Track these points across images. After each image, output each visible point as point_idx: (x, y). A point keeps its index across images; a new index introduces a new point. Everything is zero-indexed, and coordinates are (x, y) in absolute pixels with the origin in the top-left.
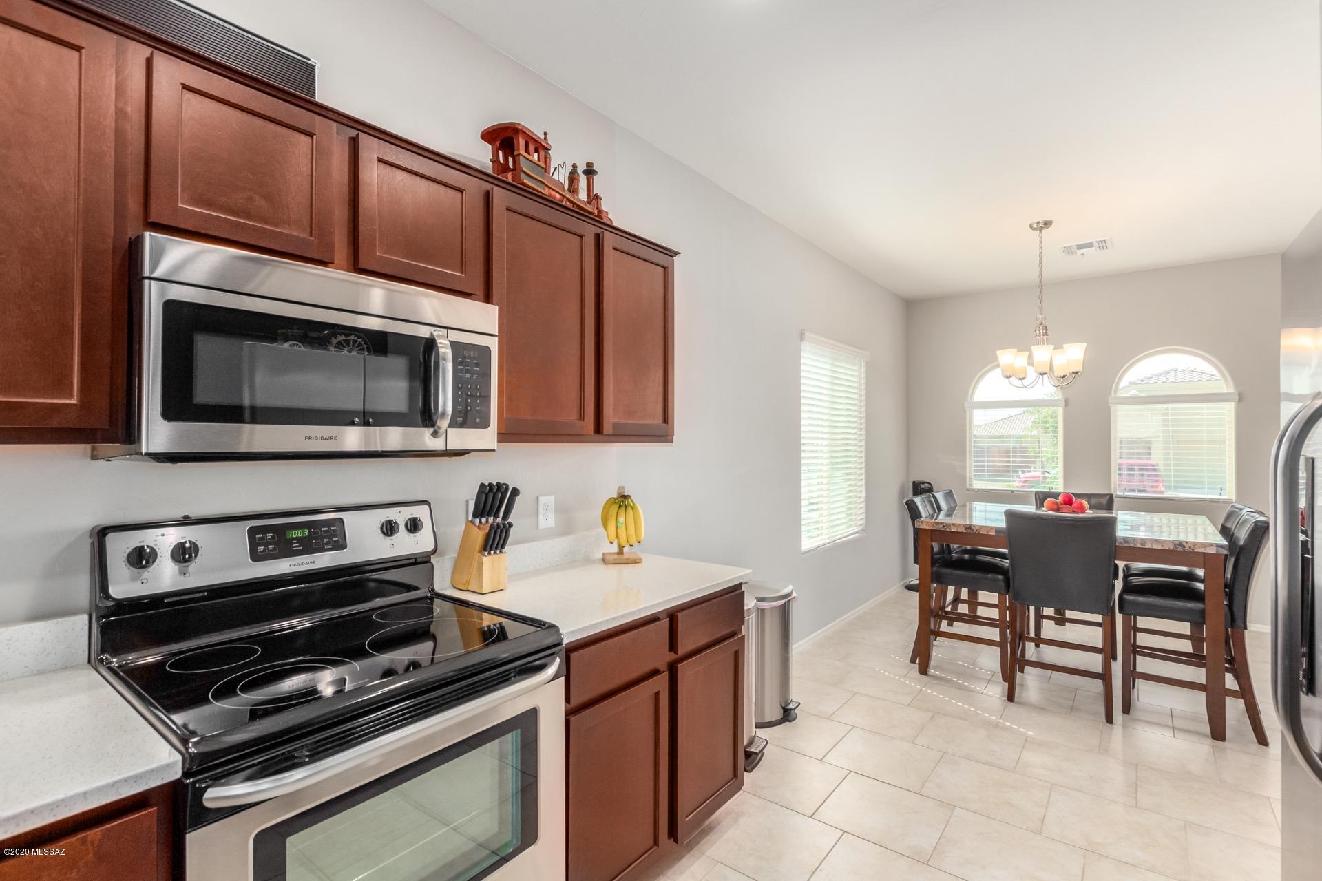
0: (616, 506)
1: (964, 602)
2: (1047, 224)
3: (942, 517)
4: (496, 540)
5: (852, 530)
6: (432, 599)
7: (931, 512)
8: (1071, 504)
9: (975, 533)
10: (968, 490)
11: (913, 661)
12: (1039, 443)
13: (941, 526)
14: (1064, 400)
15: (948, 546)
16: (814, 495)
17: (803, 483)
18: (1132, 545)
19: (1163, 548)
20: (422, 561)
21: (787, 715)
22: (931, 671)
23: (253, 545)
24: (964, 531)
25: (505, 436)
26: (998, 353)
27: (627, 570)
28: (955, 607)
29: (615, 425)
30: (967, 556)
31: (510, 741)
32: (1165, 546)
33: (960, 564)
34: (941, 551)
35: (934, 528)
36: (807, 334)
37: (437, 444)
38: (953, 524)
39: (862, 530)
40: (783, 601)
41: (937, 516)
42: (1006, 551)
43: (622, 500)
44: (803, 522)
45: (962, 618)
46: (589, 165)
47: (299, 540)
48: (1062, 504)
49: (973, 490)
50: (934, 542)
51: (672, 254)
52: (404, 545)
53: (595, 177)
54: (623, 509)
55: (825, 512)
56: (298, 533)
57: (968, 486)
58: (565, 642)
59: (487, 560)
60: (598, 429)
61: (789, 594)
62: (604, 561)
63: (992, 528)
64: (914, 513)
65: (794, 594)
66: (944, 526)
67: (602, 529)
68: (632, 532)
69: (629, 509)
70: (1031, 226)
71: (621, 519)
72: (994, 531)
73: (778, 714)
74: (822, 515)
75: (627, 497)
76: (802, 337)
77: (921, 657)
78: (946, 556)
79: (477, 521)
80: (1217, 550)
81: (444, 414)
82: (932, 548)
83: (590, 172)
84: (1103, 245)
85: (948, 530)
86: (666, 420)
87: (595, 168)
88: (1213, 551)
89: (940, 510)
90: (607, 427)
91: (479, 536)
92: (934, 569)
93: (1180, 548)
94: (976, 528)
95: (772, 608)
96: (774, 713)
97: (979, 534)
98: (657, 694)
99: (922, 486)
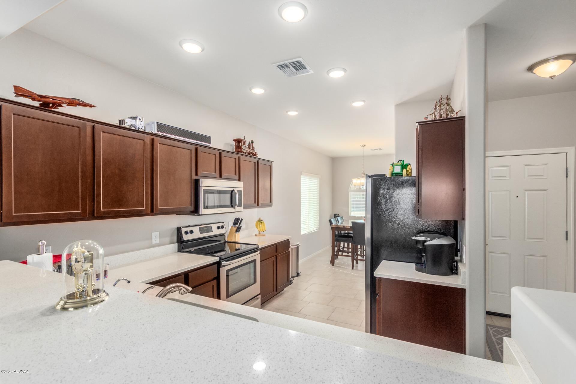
0: (259, 223)
1: (346, 248)
2: (364, 145)
3: (339, 224)
4: (238, 230)
5: (316, 229)
6: (225, 243)
7: (336, 223)
10: (350, 216)
11: (330, 263)
15: (341, 232)
16: (305, 219)
17: (302, 215)
20: (223, 235)
21: (298, 275)
22: (335, 265)
23: (200, 230)
25: (244, 208)
26: (353, 179)
27: (262, 238)
28: (343, 249)
29: (262, 204)
30: (346, 234)
31: (252, 264)
33: (344, 236)
34: (339, 234)
35: (337, 227)
36: (303, 173)
37: (234, 211)
38: (343, 226)
39: (318, 229)
40: (297, 246)
41: (338, 224)
42: (352, 232)
43: (260, 221)
44: (302, 229)
45: (345, 252)
46: (252, 140)
47: (206, 230)
49: (351, 216)
50: (336, 230)
51: (271, 162)
52: (221, 231)
53: (254, 143)
54: (261, 223)
55: (307, 225)
56: (205, 229)
57: (350, 215)
58: (260, 248)
59: (237, 234)
60: (258, 205)
61: (299, 244)
62: (256, 235)
64: (331, 223)
65: (300, 244)
66: (340, 226)
67: (256, 228)
68: (263, 228)
69: (262, 223)
70: (361, 146)
71: (261, 225)
72: (350, 227)
73: (296, 275)
74: (307, 226)
75: (261, 220)
76: (301, 174)
77: (332, 262)
78: (340, 235)
79: (234, 226)
81: (237, 205)
82: (335, 233)
83: (252, 142)
84: (380, 149)
86: (271, 202)
87: (254, 141)
89: (338, 222)
90: (260, 205)
91: (235, 229)
92: (336, 238)
95: (294, 248)
96: (295, 274)
97: (347, 228)
98: (273, 261)
99: (336, 215)
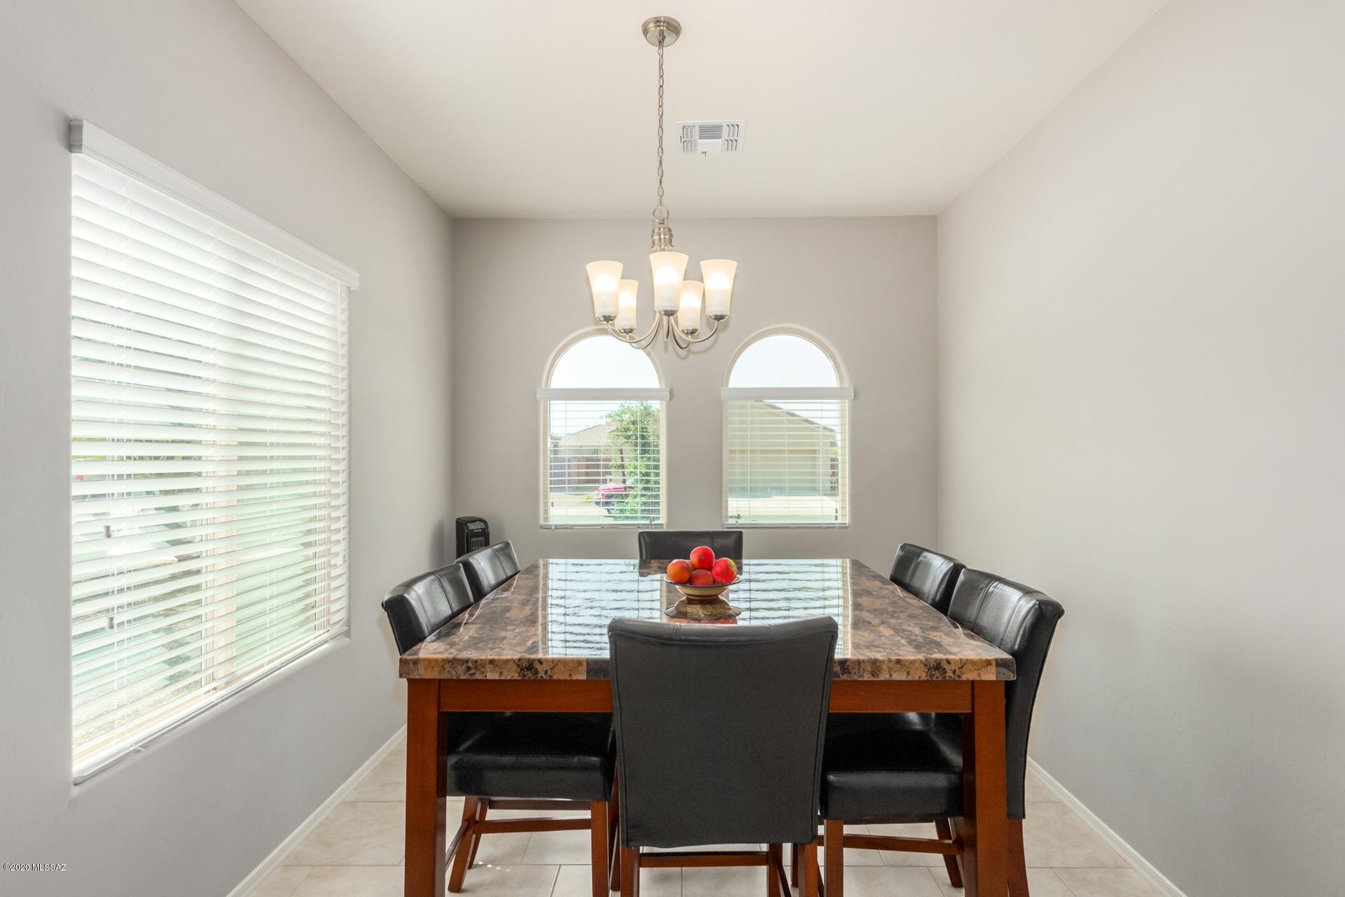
8: (710, 569)
9: (542, 681)
10: (541, 527)
12: (622, 453)
13: (461, 669)
14: (668, 389)
18: (856, 678)
19: (910, 678)
24: (516, 677)
26: (591, 269)
32: (912, 673)
35: (445, 676)
38: (492, 662)
48: (695, 569)
49: (549, 527)
57: (542, 522)
63: (579, 662)
66: (469, 669)
72: (584, 668)
80: (998, 674)
85: (478, 677)
88: (990, 675)
89: (479, 594)
93: (937, 676)
94: (545, 667)
97: (551, 682)
99: (471, 526)
